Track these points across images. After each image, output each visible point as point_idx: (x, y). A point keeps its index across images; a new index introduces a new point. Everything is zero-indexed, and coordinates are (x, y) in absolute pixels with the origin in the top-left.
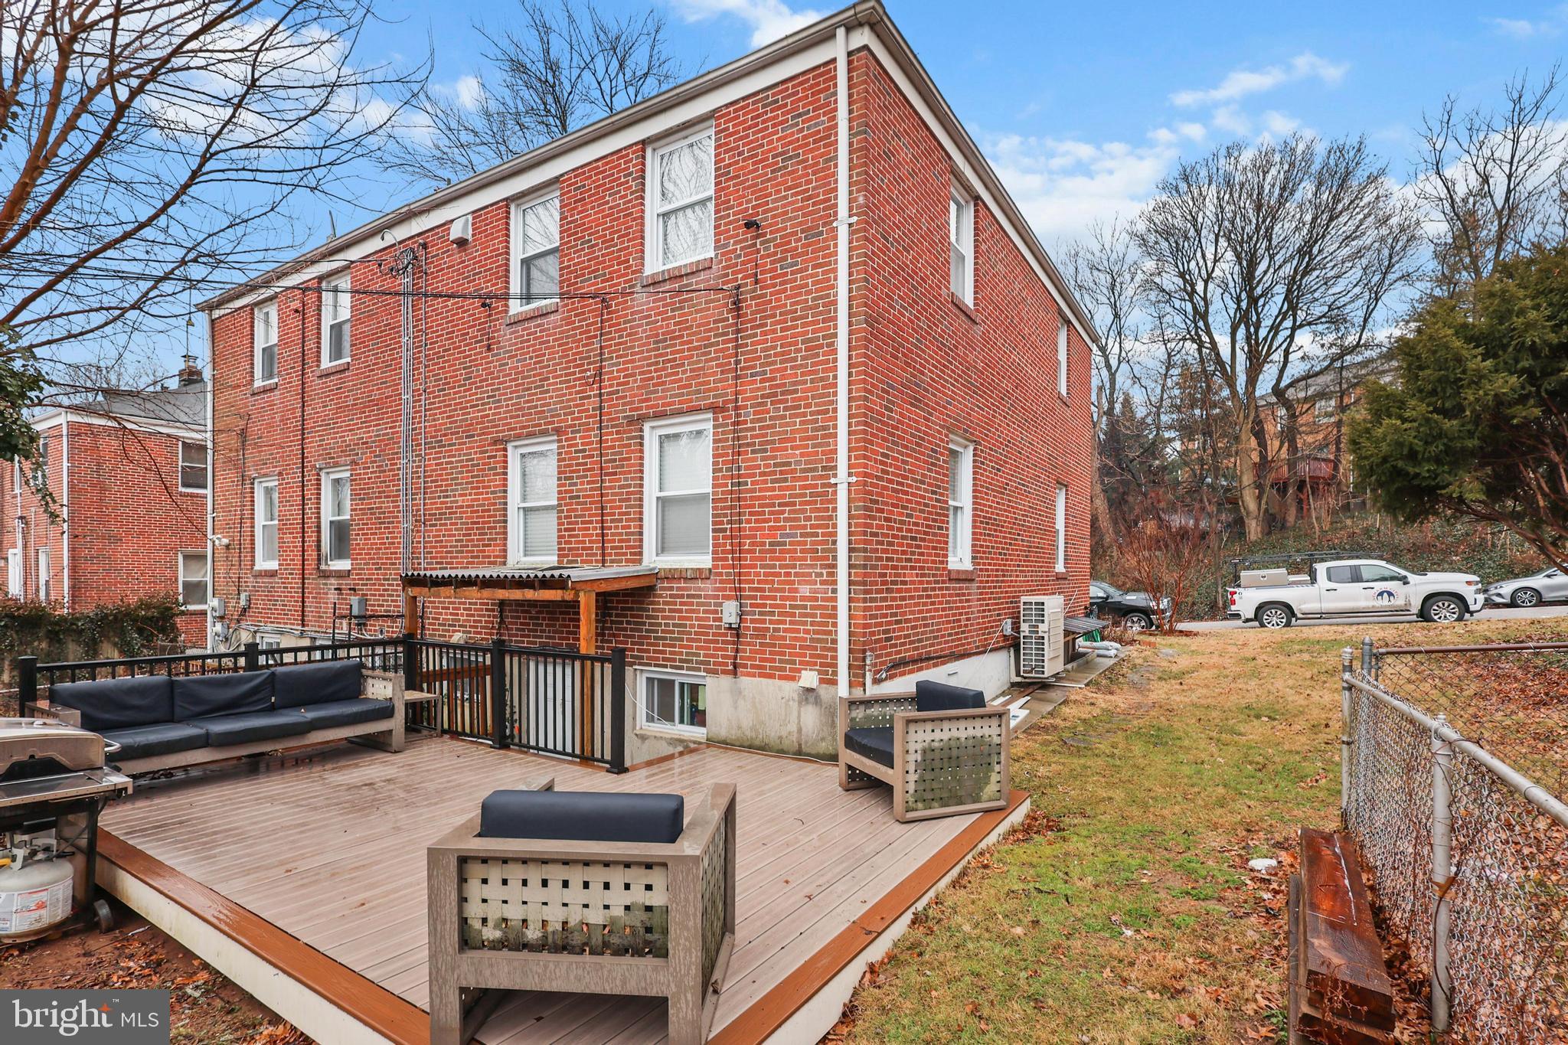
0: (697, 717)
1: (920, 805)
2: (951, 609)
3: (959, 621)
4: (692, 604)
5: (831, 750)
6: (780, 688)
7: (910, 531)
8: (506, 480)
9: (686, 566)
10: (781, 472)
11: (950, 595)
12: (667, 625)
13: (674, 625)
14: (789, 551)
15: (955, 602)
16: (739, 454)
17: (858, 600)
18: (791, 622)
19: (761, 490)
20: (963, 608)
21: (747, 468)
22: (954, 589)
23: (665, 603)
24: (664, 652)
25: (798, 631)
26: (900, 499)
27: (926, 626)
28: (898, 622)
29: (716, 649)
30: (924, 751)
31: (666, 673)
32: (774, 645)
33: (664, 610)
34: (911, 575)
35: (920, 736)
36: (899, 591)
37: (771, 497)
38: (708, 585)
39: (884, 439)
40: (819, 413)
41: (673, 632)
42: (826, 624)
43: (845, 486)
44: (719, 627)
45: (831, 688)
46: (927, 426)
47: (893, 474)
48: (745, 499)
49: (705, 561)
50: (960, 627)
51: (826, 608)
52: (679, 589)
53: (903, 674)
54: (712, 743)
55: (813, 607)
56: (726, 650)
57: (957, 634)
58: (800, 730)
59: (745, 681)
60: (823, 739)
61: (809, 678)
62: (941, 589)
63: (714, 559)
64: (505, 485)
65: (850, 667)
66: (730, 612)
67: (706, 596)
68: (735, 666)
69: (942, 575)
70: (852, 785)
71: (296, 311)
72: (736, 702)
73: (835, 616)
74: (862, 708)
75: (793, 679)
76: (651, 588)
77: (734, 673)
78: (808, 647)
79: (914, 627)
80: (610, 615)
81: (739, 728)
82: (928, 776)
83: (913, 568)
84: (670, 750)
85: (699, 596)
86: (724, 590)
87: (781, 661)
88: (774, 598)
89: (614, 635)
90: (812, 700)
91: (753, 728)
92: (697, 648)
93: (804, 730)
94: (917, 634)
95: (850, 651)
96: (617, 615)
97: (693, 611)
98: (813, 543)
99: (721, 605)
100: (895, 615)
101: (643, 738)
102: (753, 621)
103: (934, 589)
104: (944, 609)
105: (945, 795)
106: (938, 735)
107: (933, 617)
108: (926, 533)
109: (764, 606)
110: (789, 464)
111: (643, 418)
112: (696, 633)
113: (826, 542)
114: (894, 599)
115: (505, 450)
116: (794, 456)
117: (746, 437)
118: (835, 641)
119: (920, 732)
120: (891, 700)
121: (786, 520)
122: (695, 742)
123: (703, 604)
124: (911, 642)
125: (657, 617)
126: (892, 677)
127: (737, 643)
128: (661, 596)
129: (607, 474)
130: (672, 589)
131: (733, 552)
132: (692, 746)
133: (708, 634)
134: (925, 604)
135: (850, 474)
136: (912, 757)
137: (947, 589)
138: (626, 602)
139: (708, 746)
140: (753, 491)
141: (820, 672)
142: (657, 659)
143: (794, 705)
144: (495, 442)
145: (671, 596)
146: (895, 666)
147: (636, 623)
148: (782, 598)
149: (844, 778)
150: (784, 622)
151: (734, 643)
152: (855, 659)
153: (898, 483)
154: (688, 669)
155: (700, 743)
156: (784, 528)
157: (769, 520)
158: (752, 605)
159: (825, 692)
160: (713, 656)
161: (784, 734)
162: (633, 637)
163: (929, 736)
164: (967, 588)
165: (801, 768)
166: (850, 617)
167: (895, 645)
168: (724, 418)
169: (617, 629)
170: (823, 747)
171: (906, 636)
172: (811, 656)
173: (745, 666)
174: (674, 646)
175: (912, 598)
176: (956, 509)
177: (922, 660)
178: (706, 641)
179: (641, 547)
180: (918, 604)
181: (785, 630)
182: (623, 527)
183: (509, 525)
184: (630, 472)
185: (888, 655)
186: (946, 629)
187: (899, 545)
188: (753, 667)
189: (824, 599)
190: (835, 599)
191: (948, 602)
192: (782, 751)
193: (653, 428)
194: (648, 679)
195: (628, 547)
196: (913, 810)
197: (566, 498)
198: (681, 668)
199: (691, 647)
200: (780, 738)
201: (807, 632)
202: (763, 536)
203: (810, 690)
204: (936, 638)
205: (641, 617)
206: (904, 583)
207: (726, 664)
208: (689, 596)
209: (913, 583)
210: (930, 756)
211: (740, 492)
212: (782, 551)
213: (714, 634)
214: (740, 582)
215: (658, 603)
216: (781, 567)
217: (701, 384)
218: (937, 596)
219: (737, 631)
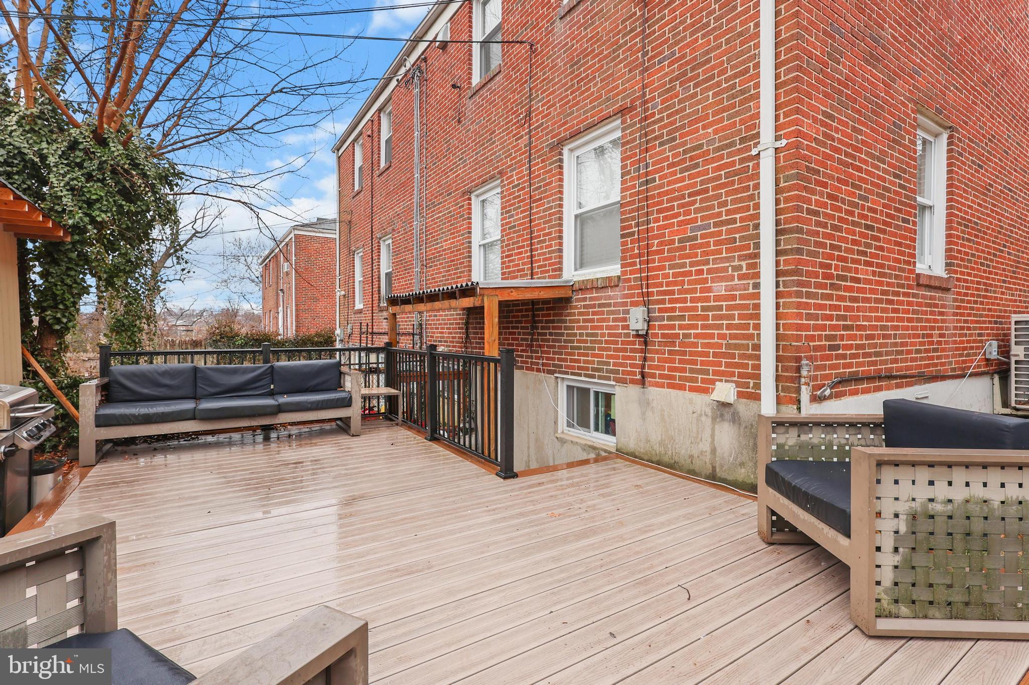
0: (609, 427)
1: (904, 610)
2: (919, 320)
3: (931, 336)
4: (602, 313)
5: (751, 479)
6: (691, 402)
7: (865, 217)
8: (470, 223)
9: (598, 276)
10: (691, 159)
11: (919, 304)
12: (581, 335)
13: (588, 335)
14: (701, 246)
15: (926, 313)
16: (647, 150)
17: (789, 294)
18: (704, 327)
19: (669, 184)
20: (936, 321)
21: (654, 164)
22: (924, 297)
23: (580, 314)
24: (578, 361)
25: (712, 336)
26: (851, 176)
27: (885, 337)
28: (846, 328)
29: (625, 358)
30: (914, 517)
31: (581, 381)
32: (684, 353)
33: (578, 321)
34: (866, 272)
35: (905, 489)
36: (847, 289)
37: (680, 189)
38: (617, 292)
39: (826, 95)
40: (735, 76)
41: (586, 342)
42: (746, 327)
43: (771, 152)
44: (627, 335)
45: (752, 404)
46: (887, 93)
47: (840, 141)
48: (653, 197)
49: (614, 269)
50: (931, 343)
51: (746, 307)
52: (591, 299)
53: (854, 393)
54: (622, 454)
55: (729, 308)
56: (634, 358)
57: (927, 351)
58: (714, 451)
59: (654, 392)
60: (742, 464)
61: (725, 391)
62: (906, 295)
63: (623, 266)
64: (470, 228)
65: (778, 378)
66: (637, 318)
67: (615, 305)
68: (643, 375)
69: (908, 279)
70: (777, 537)
71: (369, 136)
72: (643, 414)
73: (757, 316)
74: (794, 432)
75: (706, 391)
76: (568, 300)
77: (642, 383)
78: (724, 355)
79: (869, 337)
80: (537, 328)
81: (648, 441)
82: (920, 559)
83: (868, 264)
84: (584, 456)
85: (609, 305)
86: (632, 296)
87: (692, 371)
88: (684, 300)
89: (540, 346)
90: (728, 416)
91: (661, 443)
92: (608, 357)
93: (719, 451)
94: (875, 346)
95: (778, 359)
96: (543, 328)
97: (604, 320)
98: (729, 232)
99: (628, 312)
100: (844, 318)
101: (562, 441)
102: (661, 327)
103: (897, 294)
104: (910, 320)
105: (958, 597)
106: (941, 491)
107: (896, 328)
108: (885, 223)
109: (673, 310)
110: (701, 146)
111: (561, 143)
112: (607, 342)
113: (746, 228)
114: (841, 298)
115: (470, 199)
116: (707, 136)
117: (654, 131)
118: (757, 347)
119: (905, 484)
120: (841, 424)
121: (697, 211)
122: (605, 451)
123: (613, 313)
124: (866, 355)
125: (572, 328)
126: (838, 395)
127: (644, 351)
128: (576, 307)
129: (535, 201)
130: (585, 299)
131: (640, 255)
132: (603, 454)
133: (616, 343)
134: (884, 310)
135: (778, 138)
136: (887, 525)
137: (915, 295)
138: (549, 315)
139: (618, 456)
140: (661, 186)
141: (738, 385)
142: (573, 368)
143: (707, 422)
144: (464, 193)
145: (585, 307)
146: (843, 381)
147: (556, 335)
148: (693, 300)
149: (765, 527)
150: (695, 327)
151: (642, 351)
152: (785, 369)
153: (847, 154)
154: (600, 378)
155: (610, 453)
156: (695, 220)
157: (678, 215)
158: (660, 310)
159: (745, 408)
160: (622, 365)
161: (695, 453)
162: (554, 347)
163: (922, 492)
164: (940, 299)
165: (715, 497)
166: (778, 316)
167: (844, 357)
168: (631, 118)
169: (543, 340)
170: (742, 474)
171: (858, 347)
172: (728, 365)
173: (653, 376)
174: (587, 355)
175: (868, 300)
176: (924, 208)
177: (880, 378)
178: (615, 350)
179: (561, 263)
180: (876, 310)
181: (697, 336)
182: (547, 247)
183: (473, 259)
184: (551, 195)
185: (832, 367)
186: (913, 344)
187: (848, 231)
188: (661, 376)
189: (742, 297)
190: (757, 296)
191: (914, 312)
192: (692, 472)
193: (571, 150)
194: (568, 386)
195: (550, 265)
196: (890, 615)
197: (507, 228)
198: (593, 377)
199: (601, 356)
200: (691, 457)
201: (722, 337)
202: (672, 233)
203: (725, 405)
204: (899, 353)
205: (560, 328)
206: (857, 280)
207: (634, 374)
208: (600, 306)
209: (868, 282)
210: (924, 526)
211: (647, 190)
212: (692, 247)
213: (623, 343)
214: (648, 287)
215: (574, 314)
216: (692, 264)
217: (611, 90)
218: (901, 303)
219: (644, 338)
